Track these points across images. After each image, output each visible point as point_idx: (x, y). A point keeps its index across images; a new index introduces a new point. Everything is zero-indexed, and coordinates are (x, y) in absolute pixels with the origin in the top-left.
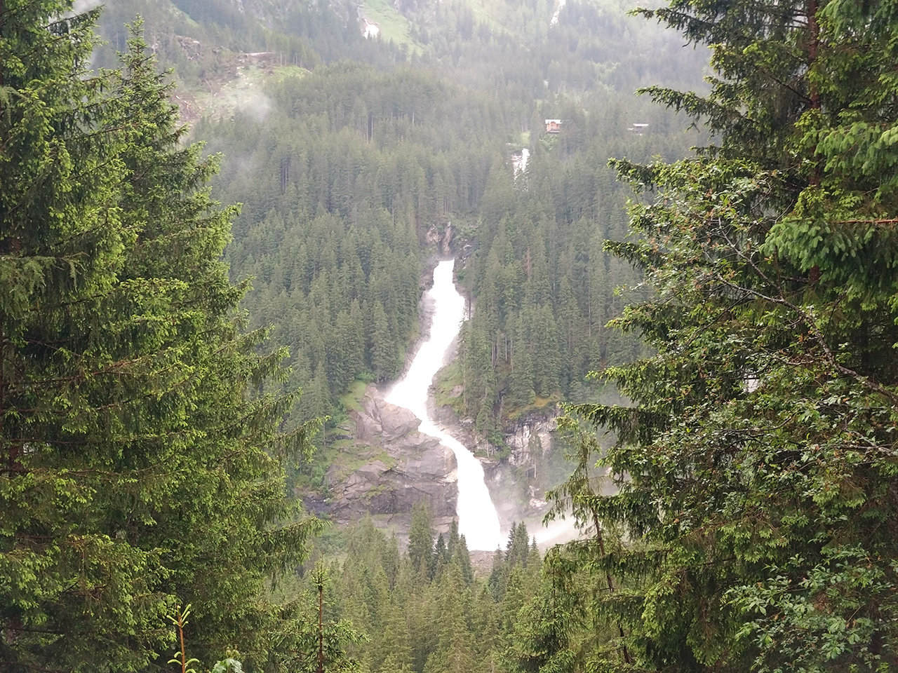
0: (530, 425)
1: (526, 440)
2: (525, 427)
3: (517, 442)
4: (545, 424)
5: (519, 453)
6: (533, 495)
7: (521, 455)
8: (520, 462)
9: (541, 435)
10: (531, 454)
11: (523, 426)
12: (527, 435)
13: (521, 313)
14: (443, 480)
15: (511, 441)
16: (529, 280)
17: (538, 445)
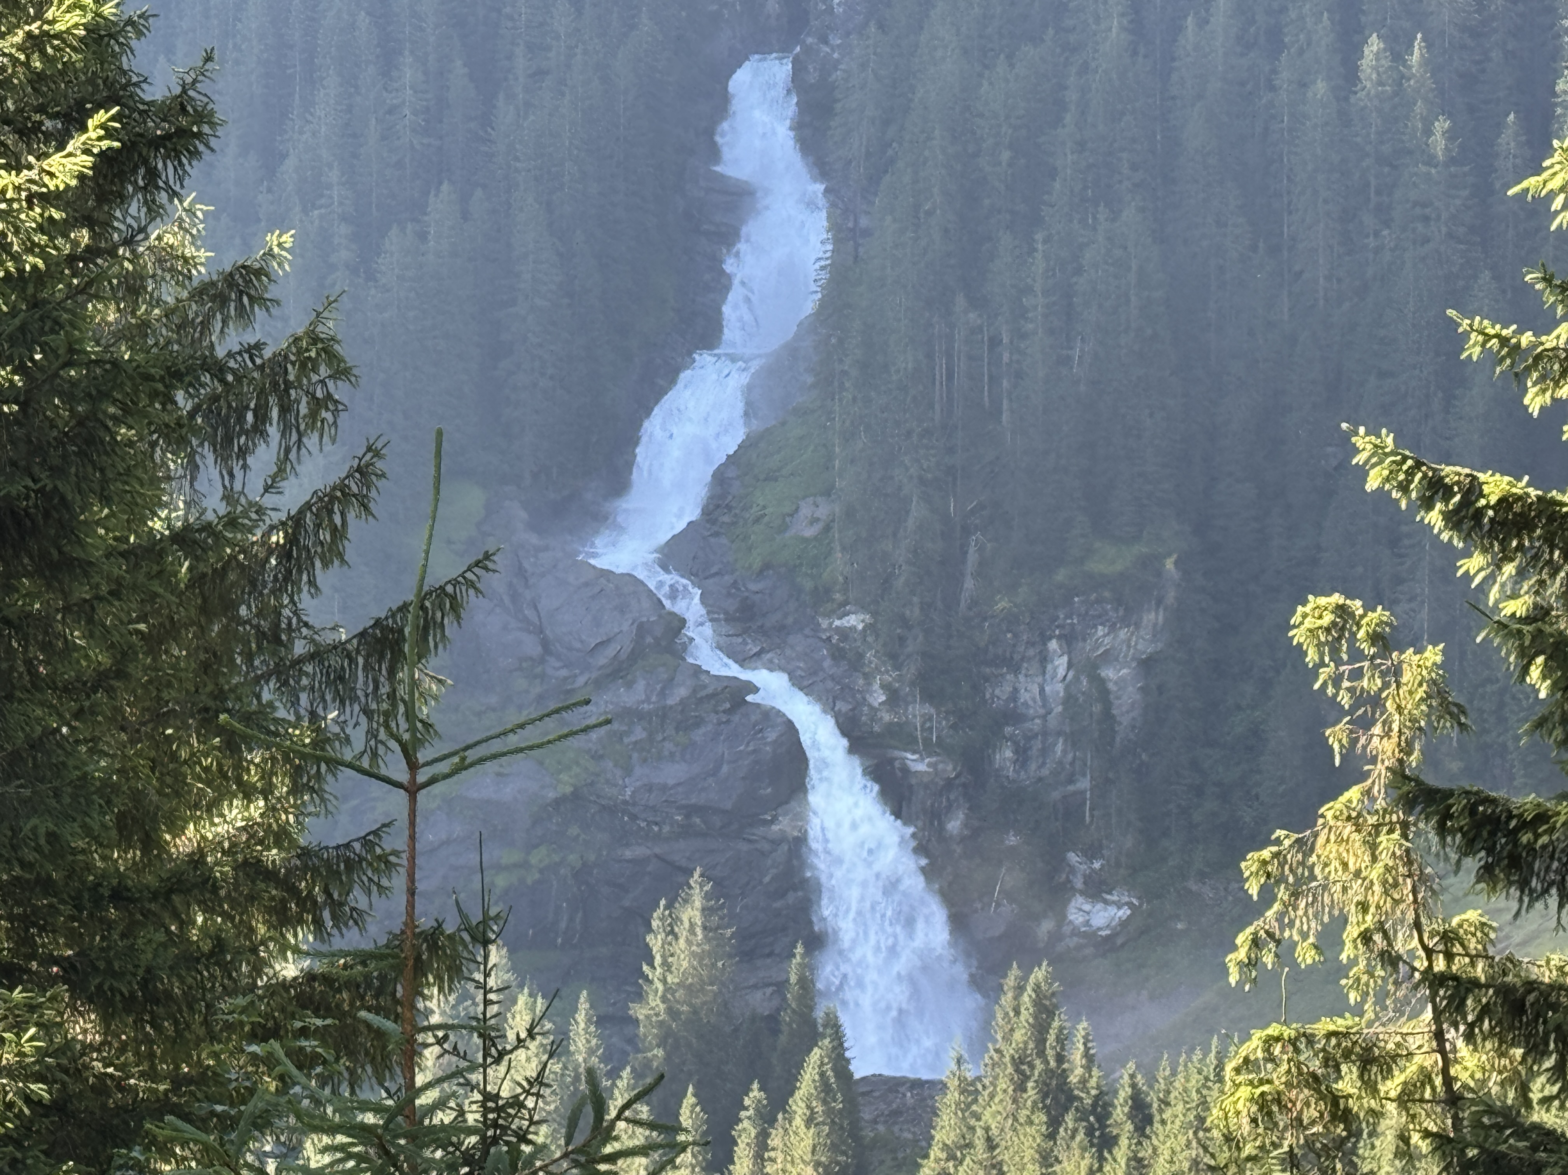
0: (1069, 640)
1: (1056, 689)
2: (1053, 645)
3: (1024, 696)
4: (1123, 634)
5: (1030, 737)
6: (1079, 883)
7: (1037, 744)
8: (1033, 766)
9: (1109, 673)
10: (1074, 740)
11: (1045, 639)
12: (1061, 672)
13: (1039, 237)
14: (761, 831)
15: (1003, 691)
16: (1068, 118)
17: (1097, 708)
